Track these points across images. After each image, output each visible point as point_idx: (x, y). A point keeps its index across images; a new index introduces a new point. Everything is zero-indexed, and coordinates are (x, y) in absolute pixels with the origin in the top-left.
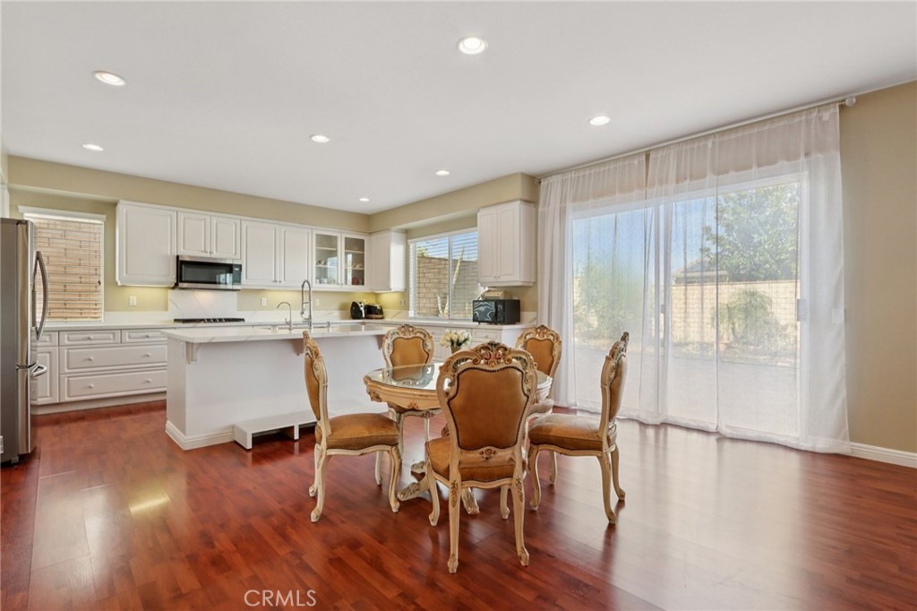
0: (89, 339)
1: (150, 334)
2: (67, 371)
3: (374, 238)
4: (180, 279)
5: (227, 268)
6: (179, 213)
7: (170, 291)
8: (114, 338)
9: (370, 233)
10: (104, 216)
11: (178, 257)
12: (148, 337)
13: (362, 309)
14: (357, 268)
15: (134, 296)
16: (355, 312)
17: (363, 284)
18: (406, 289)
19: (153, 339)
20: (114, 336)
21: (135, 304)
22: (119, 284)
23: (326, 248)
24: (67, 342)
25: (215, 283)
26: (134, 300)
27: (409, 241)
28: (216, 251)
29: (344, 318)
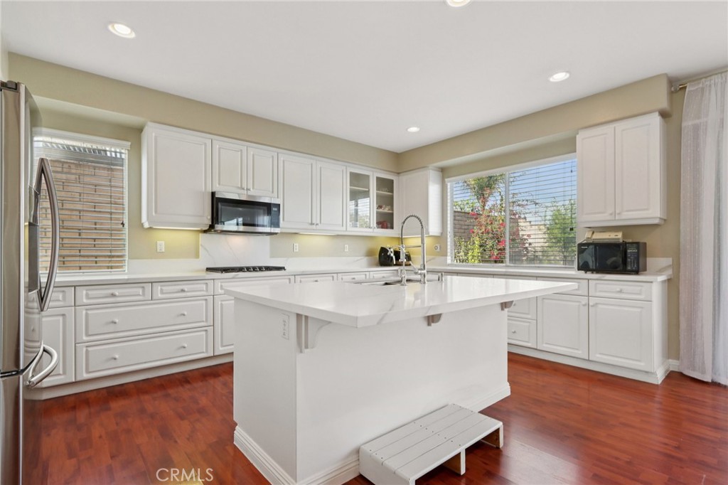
0: (113, 295)
1: (186, 288)
2: (85, 338)
3: (405, 178)
4: (215, 219)
5: (266, 208)
6: (214, 142)
7: (201, 235)
8: (144, 294)
9: (399, 173)
10: (129, 143)
11: (213, 194)
12: (183, 291)
13: (392, 255)
14: (386, 210)
15: (163, 240)
16: (385, 258)
17: (392, 228)
18: (442, 233)
19: (189, 294)
20: (143, 291)
21: (164, 251)
22: (146, 225)
23: (358, 188)
24: (85, 301)
25: (254, 225)
26: (161, 246)
27: (446, 180)
28: (253, 188)
29: (371, 265)
